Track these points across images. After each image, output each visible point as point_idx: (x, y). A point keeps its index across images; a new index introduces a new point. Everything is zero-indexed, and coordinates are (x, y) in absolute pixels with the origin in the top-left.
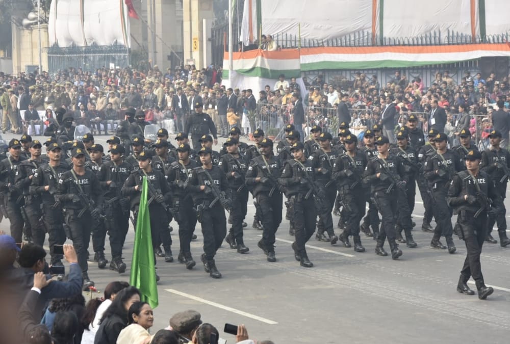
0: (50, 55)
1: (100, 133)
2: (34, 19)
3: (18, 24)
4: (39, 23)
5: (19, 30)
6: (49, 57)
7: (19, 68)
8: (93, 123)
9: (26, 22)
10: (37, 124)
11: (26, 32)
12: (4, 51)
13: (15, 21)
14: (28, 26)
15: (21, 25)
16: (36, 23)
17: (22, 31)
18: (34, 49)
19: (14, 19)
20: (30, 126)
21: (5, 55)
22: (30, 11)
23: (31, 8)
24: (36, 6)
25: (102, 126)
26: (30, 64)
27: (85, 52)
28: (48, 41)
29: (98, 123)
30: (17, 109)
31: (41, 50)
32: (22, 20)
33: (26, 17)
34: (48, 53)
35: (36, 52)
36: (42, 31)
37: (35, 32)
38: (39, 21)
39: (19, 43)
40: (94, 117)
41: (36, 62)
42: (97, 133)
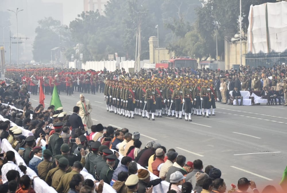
0: (247, 58)
1: (276, 103)
2: (238, 38)
3: (228, 41)
4: (241, 40)
5: (229, 44)
6: (246, 60)
7: (229, 66)
8: (272, 98)
9: (233, 39)
10: (239, 99)
11: (233, 45)
12: (220, 57)
13: (226, 39)
14: (234, 42)
15: (231, 41)
16: (239, 40)
17: (231, 45)
18: (237, 55)
19: (226, 38)
20: (235, 100)
21: (220, 59)
22: (236, 34)
23: (236, 31)
24: (239, 30)
25: (277, 100)
26: (235, 64)
27: (268, 56)
28: (246, 51)
29: (275, 98)
30: (228, 90)
31: (241, 56)
32: (231, 39)
33: (233, 36)
34: (246, 57)
35: (239, 57)
36: (242, 44)
37: (238, 45)
38: (241, 39)
39: (229, 52)
40: (273, 95)
41: (239, 63)
42: (275, 104)
